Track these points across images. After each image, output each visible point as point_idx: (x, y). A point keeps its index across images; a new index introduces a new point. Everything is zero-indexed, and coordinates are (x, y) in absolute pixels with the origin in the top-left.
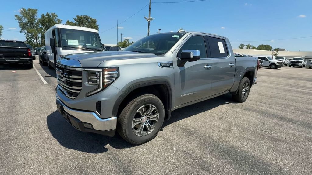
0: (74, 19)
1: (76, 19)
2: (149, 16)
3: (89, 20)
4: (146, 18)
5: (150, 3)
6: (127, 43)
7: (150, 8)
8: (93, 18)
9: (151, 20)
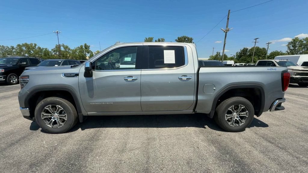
0: (175, 40)
1: (177, 40)
2: (227, 27)
3: (187, 39)
4: (223, 30)
5: (229, 13)
6: (218, 56)
7: (228, 19)
8: (190, 37)
9: (228, 30)
